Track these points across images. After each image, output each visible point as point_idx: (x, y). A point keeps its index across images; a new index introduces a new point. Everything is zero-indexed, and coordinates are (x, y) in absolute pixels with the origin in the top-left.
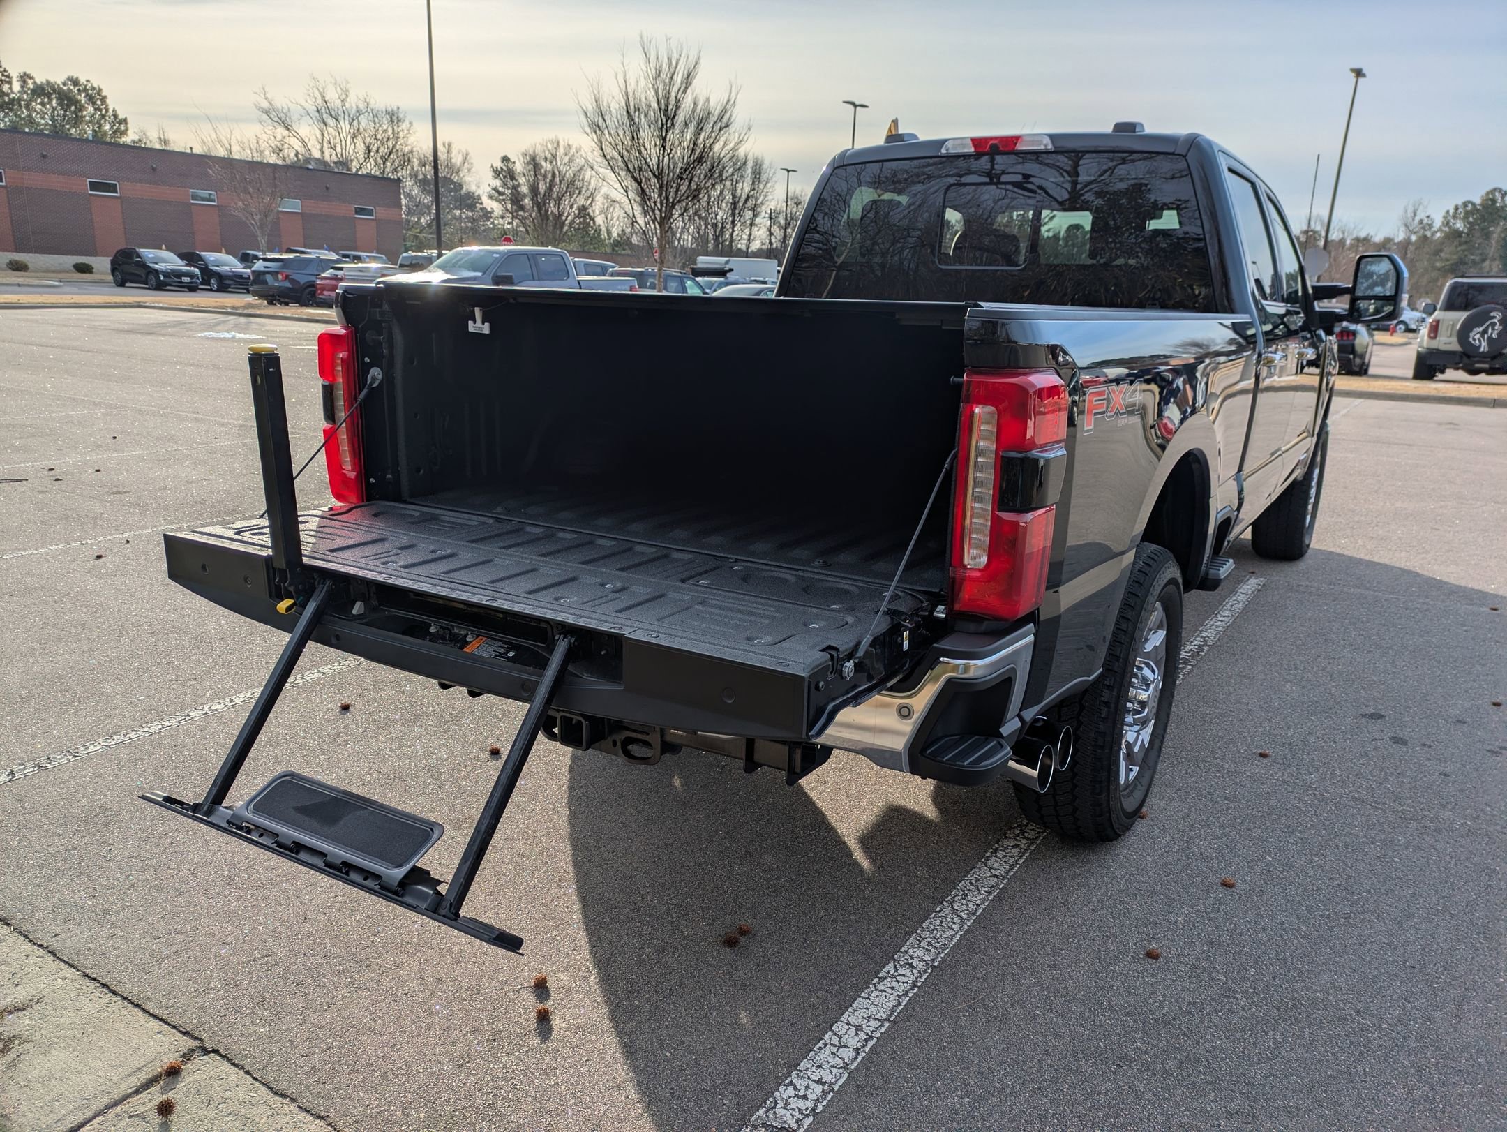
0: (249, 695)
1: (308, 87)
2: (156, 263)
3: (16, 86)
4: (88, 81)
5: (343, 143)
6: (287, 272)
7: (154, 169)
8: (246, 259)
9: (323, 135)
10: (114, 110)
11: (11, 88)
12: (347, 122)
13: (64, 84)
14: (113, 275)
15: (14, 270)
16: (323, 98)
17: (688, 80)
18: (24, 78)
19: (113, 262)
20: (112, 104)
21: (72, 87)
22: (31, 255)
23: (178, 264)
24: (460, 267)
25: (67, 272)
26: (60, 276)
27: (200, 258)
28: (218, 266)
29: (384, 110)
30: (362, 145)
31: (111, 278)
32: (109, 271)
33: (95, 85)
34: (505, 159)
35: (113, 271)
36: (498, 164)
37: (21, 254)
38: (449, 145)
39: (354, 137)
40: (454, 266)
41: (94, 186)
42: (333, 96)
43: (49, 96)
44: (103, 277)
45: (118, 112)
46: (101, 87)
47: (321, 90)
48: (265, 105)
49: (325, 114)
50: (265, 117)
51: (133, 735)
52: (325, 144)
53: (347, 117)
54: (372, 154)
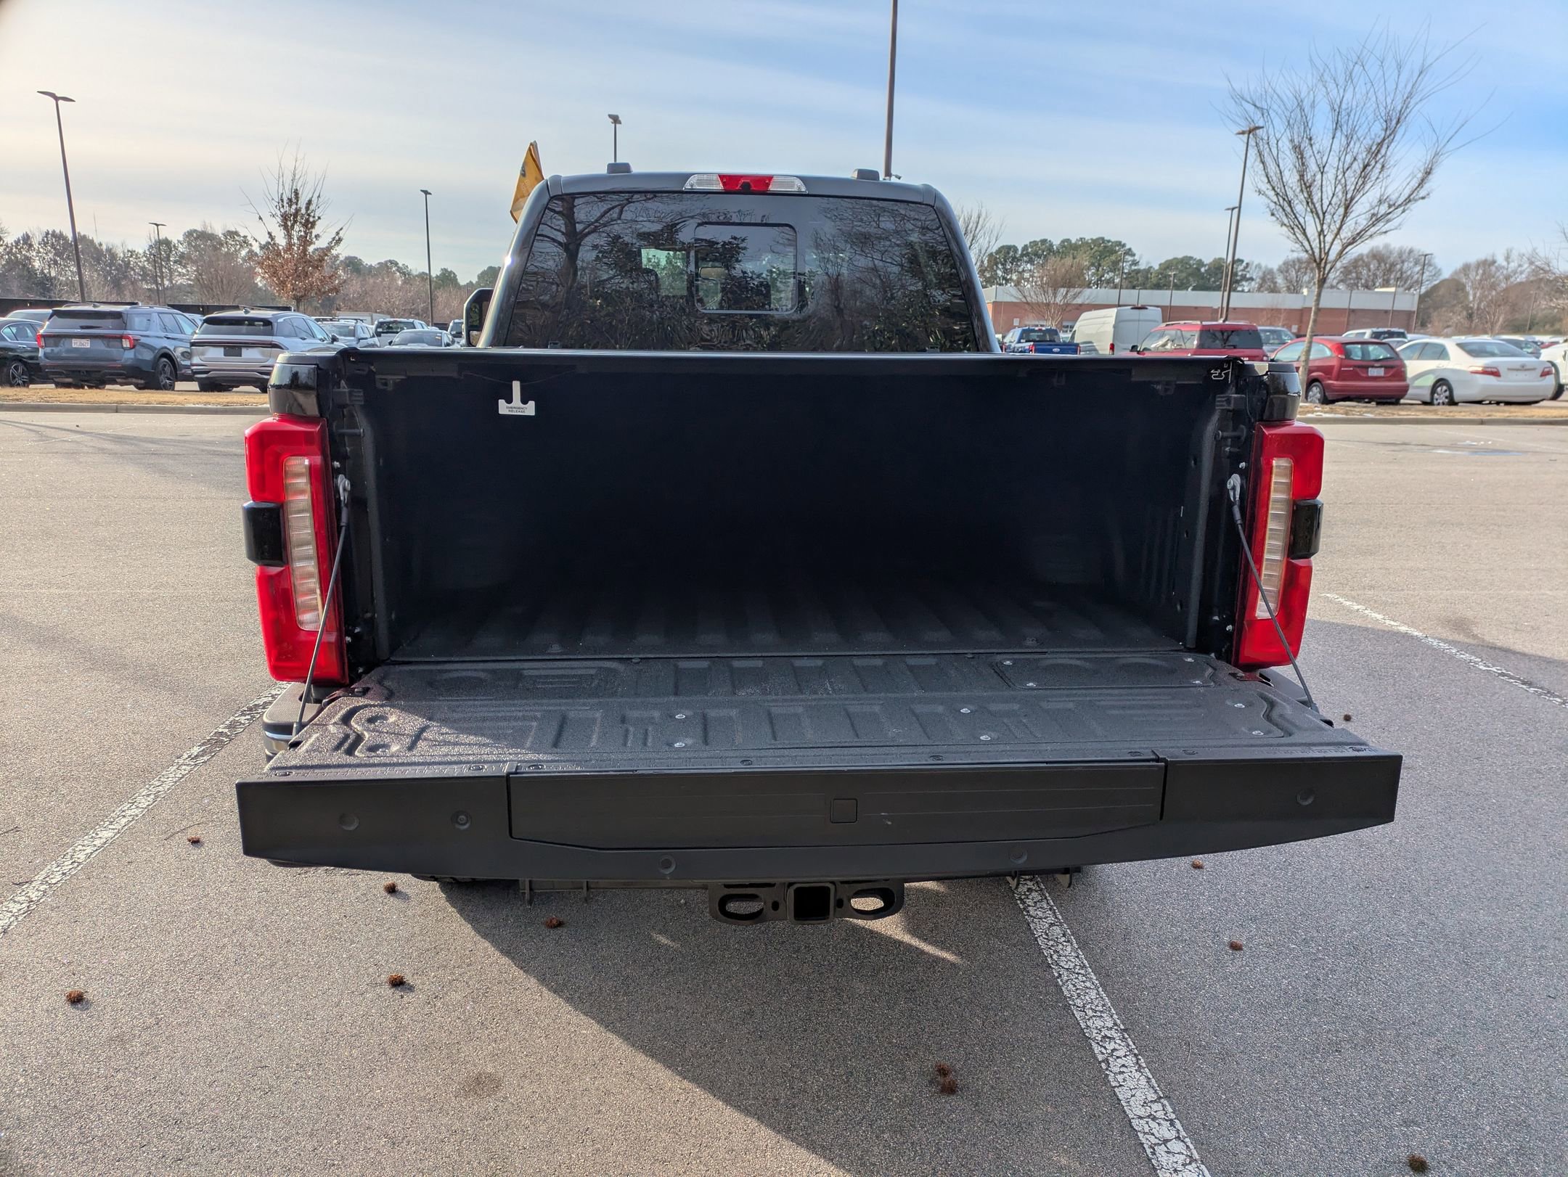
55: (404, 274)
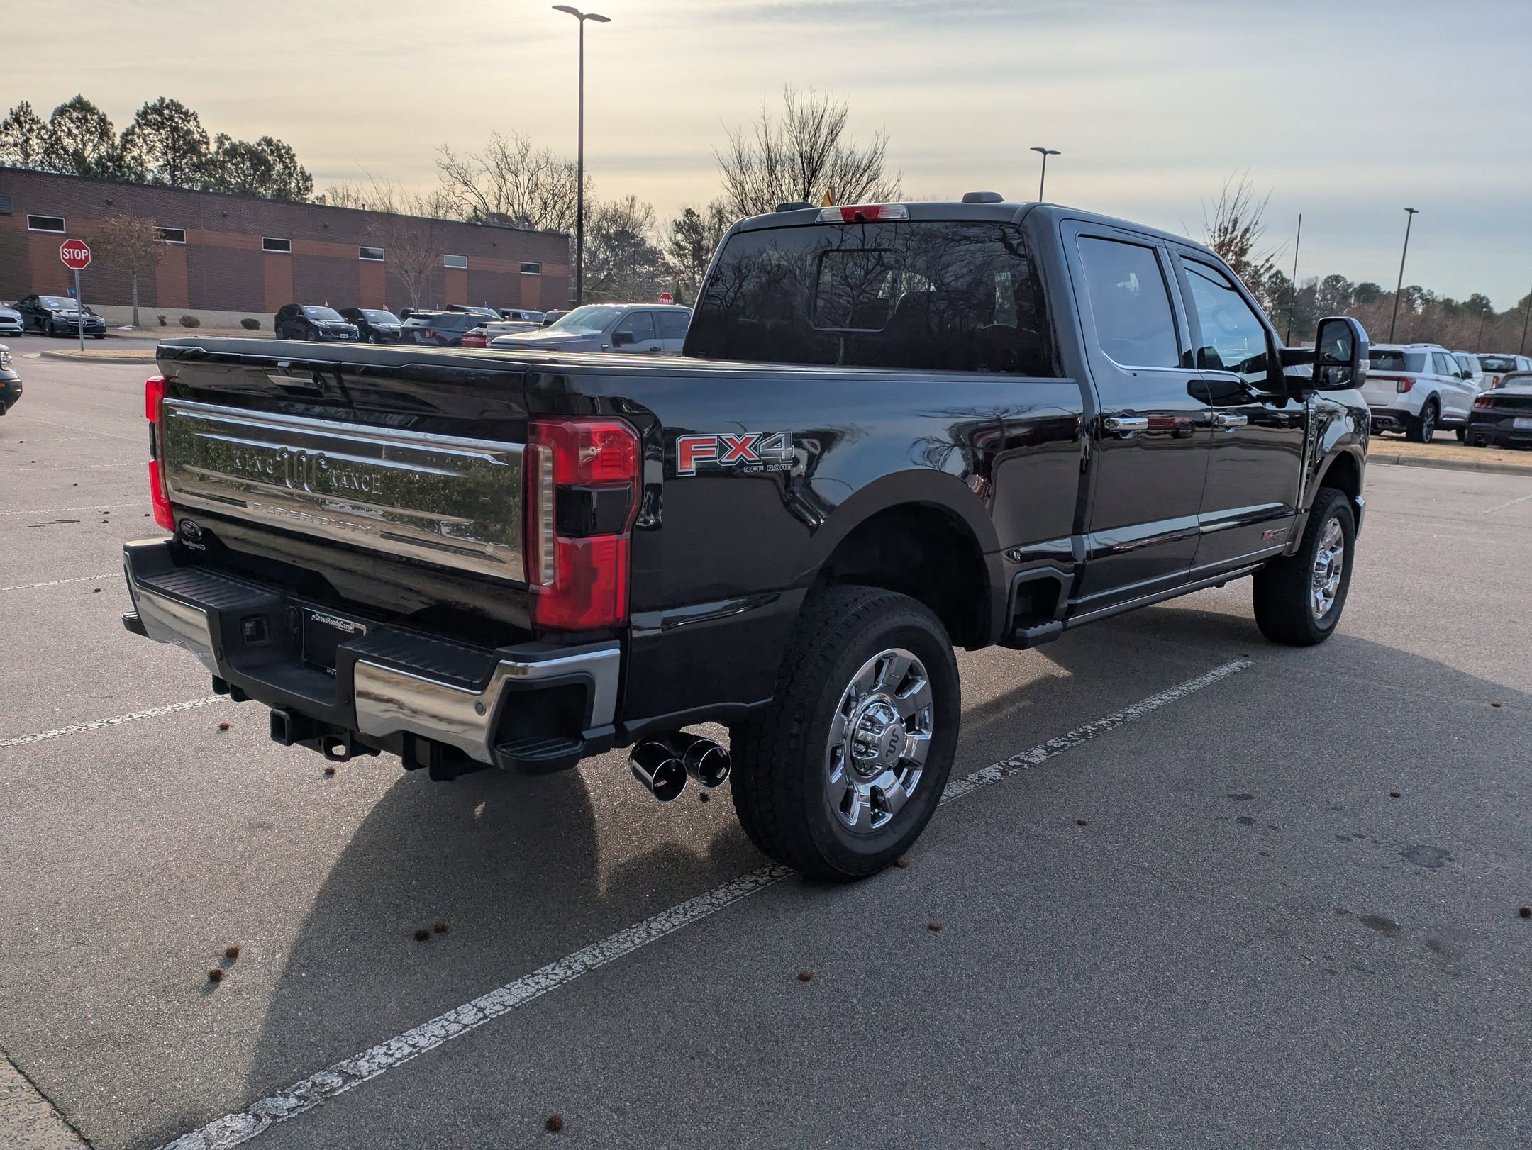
0: (149, 712)
1: (489, 142)
2: (317, 320)
3: (213, 147)
4: (279, 141)
5: (521, 197)
6: (434, 329)
7: (326, 227)
8: (404, 316)
9: (501, 190)
10: (302, 168)
11: (207, 149)
12: (526, 177)
13: (259, 144)
14: (276, 331)
15: (186, 326)
16: (504, 153)
17: (833, 134)
18: (222, 139)
19: (277, 318)
20: (300, 161)
21: (265, 147)
22: (203, 311)
23: (338, 320)
24: (581, 325)
25: (235, 328)
26: (226, 331)
27: (361, 315)
28: (377, 323)
29: (563, 165)
30: (540, 200)
31: (275, 333)
32: (273, 326)
33: (285, 145)
34: (689, 213)
35: (277, 327)
36: (681, 218)
37: (193, 310)
38: (633, 200)
39: (532, 192)
40: (575, 323)
41: (269, 244)
42: (512, 149)
43: (242, 156)
44: (267, 333)
45: (305, 170)
46: (290, 145)
47: (502, 146)
48: (446, 161)
49: (505, 167)
50: (445, 173)
51: (29, 739)
52: (502, 199)
53: (526, 172)
54: (548, 209)
55: (1427, 301)
